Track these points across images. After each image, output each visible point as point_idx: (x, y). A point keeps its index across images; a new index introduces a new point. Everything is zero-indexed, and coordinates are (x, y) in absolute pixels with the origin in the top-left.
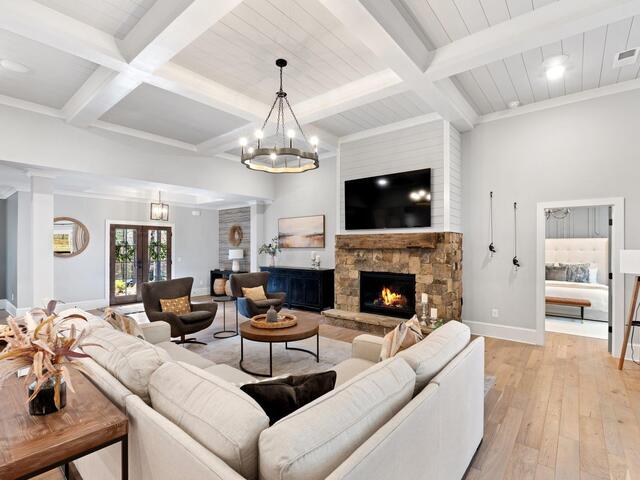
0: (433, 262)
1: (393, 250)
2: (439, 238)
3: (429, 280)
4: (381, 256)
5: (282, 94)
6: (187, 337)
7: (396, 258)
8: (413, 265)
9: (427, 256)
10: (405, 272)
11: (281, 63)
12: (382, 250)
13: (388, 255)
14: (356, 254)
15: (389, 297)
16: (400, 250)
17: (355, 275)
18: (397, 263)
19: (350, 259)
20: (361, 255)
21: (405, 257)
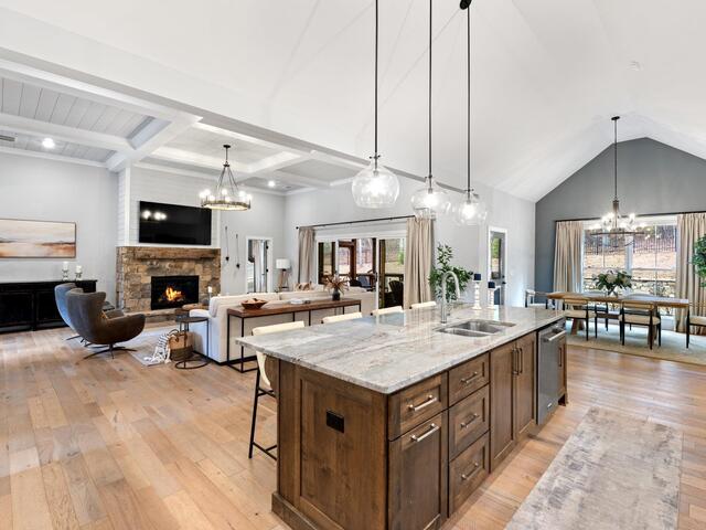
0: (212, 267)
1: (183, 260)
2: (216, 252)
3: (208, 278)
4: (173, 264)
6: (118, 345)
7: (186, 265)
8: (198, 270)
9: (208, 264)
10: (192, 274)
12: (174, 260)
13: (180, 263)
14: (149, 263)
15: (172, 294)
16: (189, 260)
17: (148, 280)
18: (186, 268)
19: (143, 267)
20: (155, 263)
21: (193, 265)
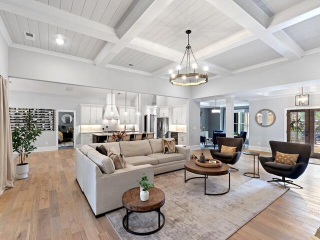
5: (188, 47)
11: (189, 32)
